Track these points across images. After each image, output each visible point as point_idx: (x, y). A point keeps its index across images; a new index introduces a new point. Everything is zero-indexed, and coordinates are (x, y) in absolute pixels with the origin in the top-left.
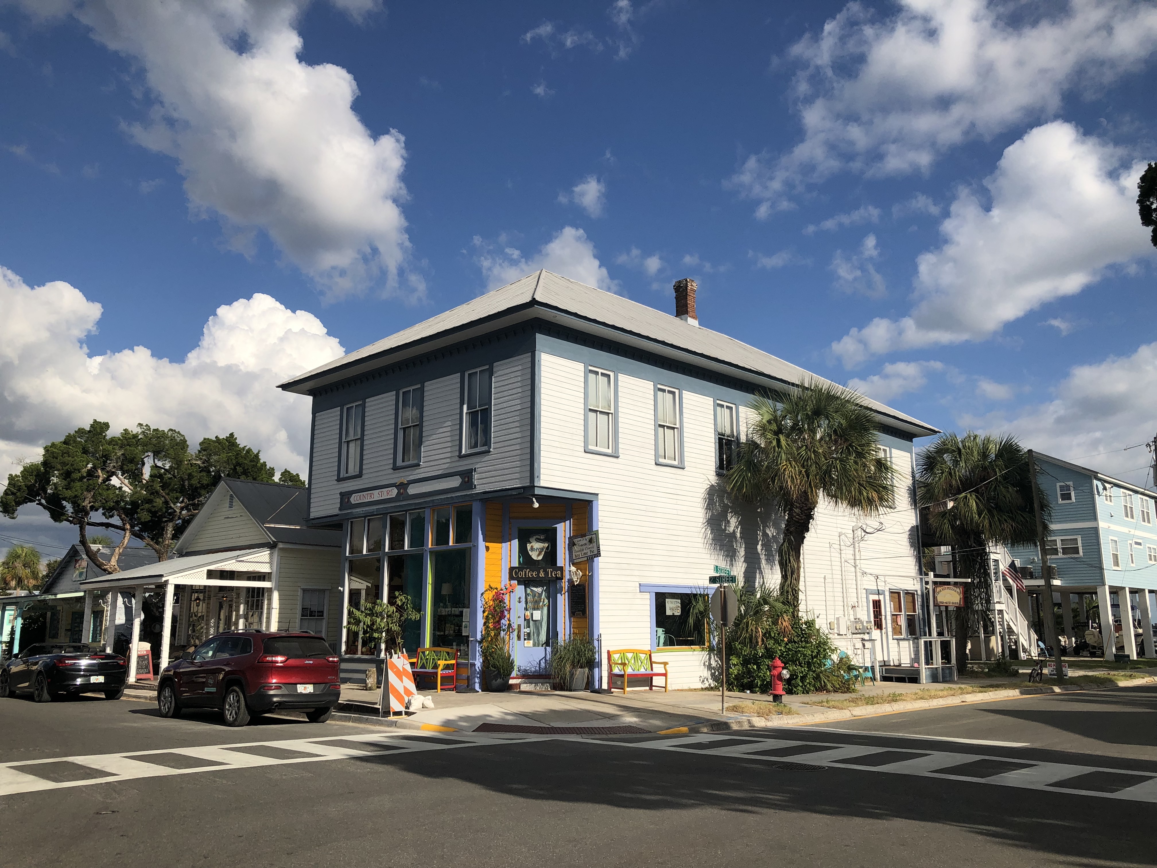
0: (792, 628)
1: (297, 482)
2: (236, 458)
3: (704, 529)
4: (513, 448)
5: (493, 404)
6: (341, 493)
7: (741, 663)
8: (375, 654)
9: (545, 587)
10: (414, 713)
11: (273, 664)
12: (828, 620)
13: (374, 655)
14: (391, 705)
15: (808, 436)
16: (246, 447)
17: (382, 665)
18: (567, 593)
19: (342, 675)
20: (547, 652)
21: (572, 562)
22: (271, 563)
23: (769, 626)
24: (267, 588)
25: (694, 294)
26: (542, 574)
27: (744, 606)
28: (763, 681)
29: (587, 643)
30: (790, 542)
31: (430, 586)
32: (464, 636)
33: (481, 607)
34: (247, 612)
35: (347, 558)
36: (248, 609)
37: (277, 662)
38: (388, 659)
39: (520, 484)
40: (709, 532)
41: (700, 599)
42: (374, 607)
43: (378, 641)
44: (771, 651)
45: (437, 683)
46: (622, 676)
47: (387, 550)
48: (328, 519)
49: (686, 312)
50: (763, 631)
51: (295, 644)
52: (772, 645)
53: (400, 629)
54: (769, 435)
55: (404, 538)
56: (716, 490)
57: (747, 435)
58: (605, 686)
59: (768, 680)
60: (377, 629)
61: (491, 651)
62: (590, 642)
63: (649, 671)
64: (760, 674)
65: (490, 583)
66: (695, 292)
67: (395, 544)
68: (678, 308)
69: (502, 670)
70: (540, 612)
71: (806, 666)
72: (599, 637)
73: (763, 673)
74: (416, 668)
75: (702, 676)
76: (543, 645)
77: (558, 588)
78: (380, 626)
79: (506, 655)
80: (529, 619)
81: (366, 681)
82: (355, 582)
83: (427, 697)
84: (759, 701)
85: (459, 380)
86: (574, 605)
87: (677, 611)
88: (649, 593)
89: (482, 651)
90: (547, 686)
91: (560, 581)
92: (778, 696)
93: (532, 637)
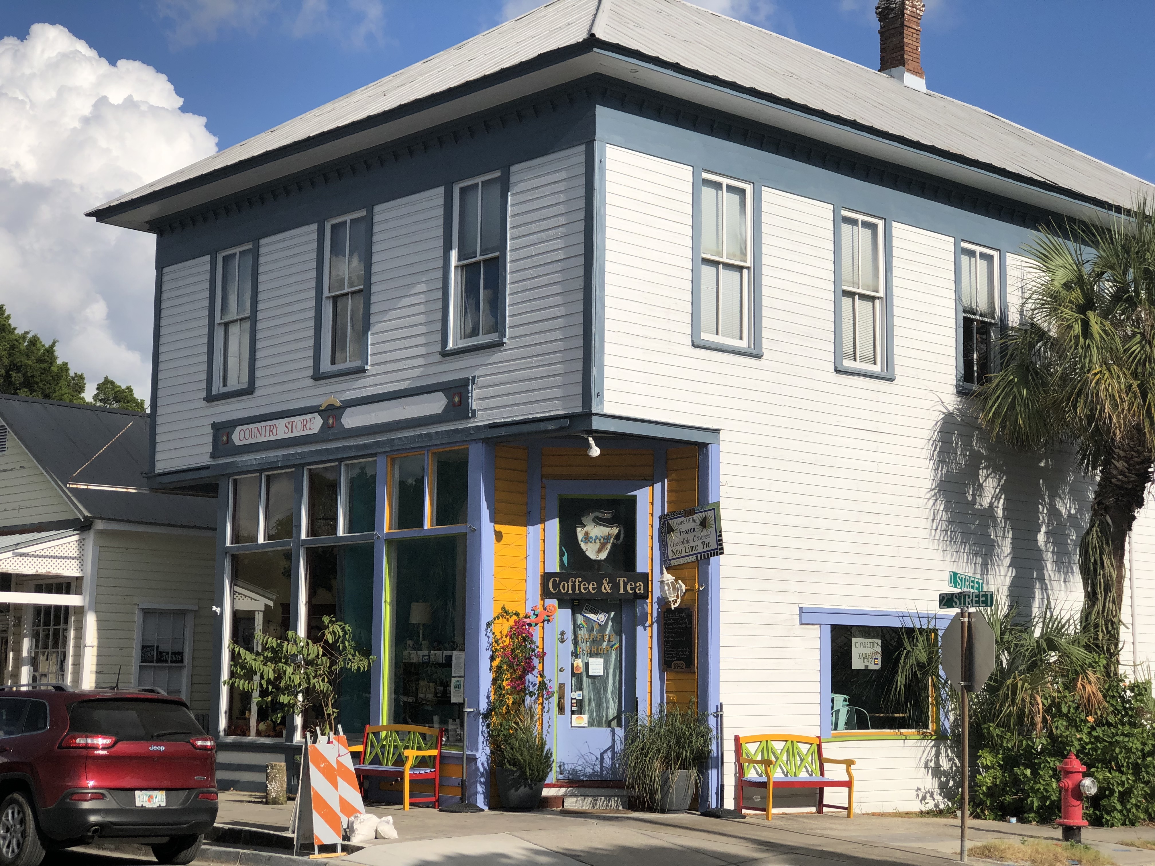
0: (1105, 696)
1: (128, 402)
2: (10, 355)
3: (931, 502)
4: (550, 336)
5: (508, 248)
6: (214, 425)
7: (999, 765)
8: (285, 735)
9: (613, 613)
10: (359, 848)
11: (90, 751)
13: (282, 736)
14: (315, 832)
15: (1146, 314)
16: (28, 333)
17: (297, 757)
18: (655, 626)
19: (220, 775)
20: (617, 737)
21: (667, 565)
22: (81, 558)
23: (1059, 692)
24: (75, 607)
25: (918, 24)
26: (606, 588)
27: (1009, 652)
28: (1043, 799)
29: (696, 721)
30: (1104, 528)
31: (388, 607)
32: (455, 704)
33: (487, 649)
34: (36, 654)
35: (226, 551)
36: (37, 646)
37: (96, 748)
38: (309, 744)
39: (563, 409)
40: (942, 507)
41: (920, 639)
42: (280, 645)
43: (289, 711)
44: (1061, 742)
45: (402, 791)
46: (763, 785)
47: (303, 536)
48: (191, 475)
49: (901, 62)
50: (1045, 702)
51: (131, 715)
52: (1063, 729)
53: (331, 688)
54: (1067, 313)
55: (336, 514)
56: (957, 424)
57: (1021, 315)
58: (729, 804)
59: (1054, 798)
60: (288, 687)
61: (506, 733)
62: (702, 718)
63: (816, 777)
64: (1038, 786)
65: (504, 603)
66: (920, 19)
67: (318, 524)
68: (884, 54)
69: (527, 769)
70: (601, 660)
71: (1131, 771)
72: (719, 710)
73: (1043, 785)
74: (363, 764)
75: (922, 787)
76: (609, 724)
77: (638, 614)
78: (293, 681)
79: (535, 742)
80: (581, 674)
81: (267, 786)
82: (243, 597)
83: (383, 819)
84: (1035, 837)
85: (441, 201)
86: (669, 648)
87: (873, 662)
88: (818, 627)
89: (488, 732)
90: (616, 803)
91: (642, 601)
92: (1074, 829)
93: (587, 708)
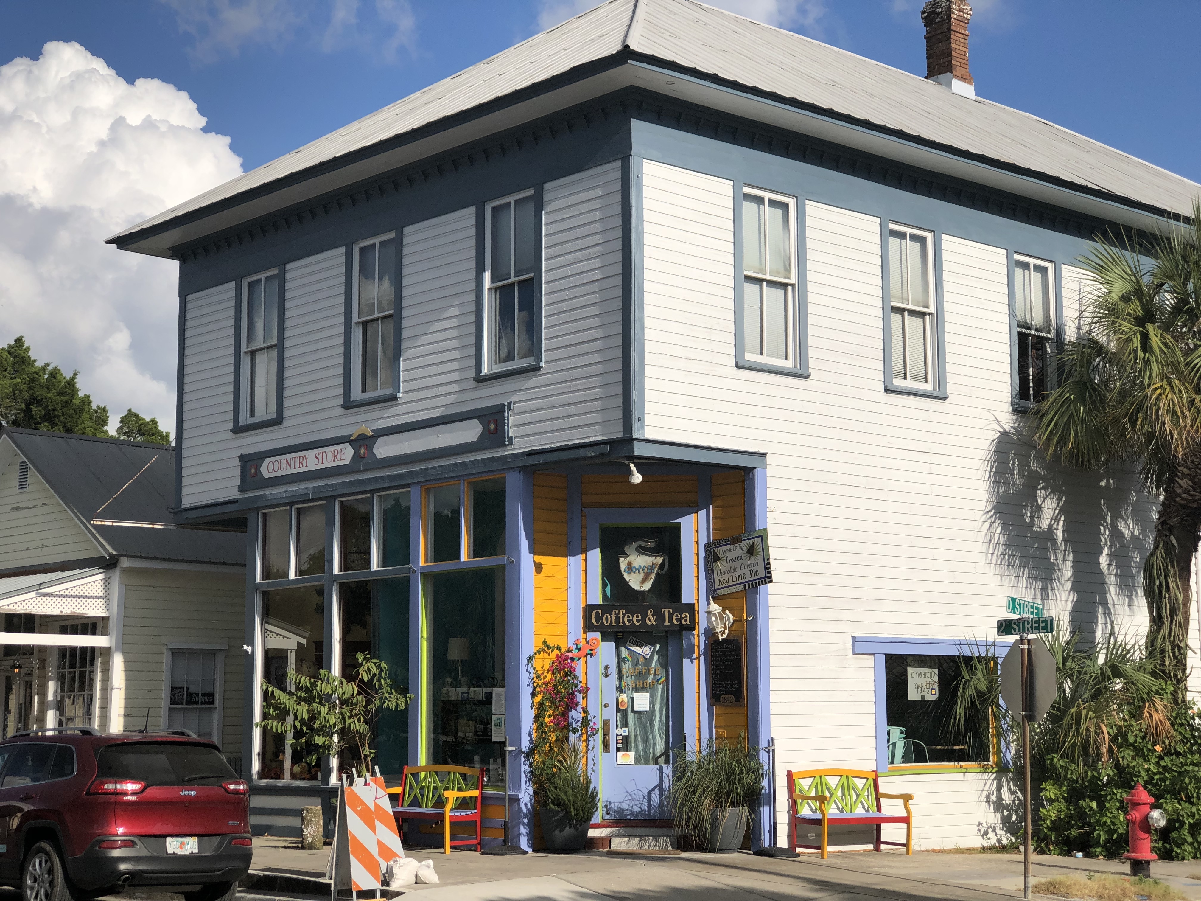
0: (1172, 725)
1: (153, 435)
2: (30, 388)
3: (987, 525)
4: (587, 359)
5: (543, 269)
6: (242, 458)
7: (1064, 798)
8: (320, 778)
9: (658, 646)
10: (398, 894)
11: (119, 797)
13: (317, 779)
14: (354, 877)
16: (48, 365)
17: (334, 800)
18: (702, 658)
19: (254, 820)
20: (664, 775)
21: (714, 594)
22: (106, 597)
23: (1125, 720)
24: (101, 648)
25: (965, 29)
26: (651, 619)
27: (1072, 680)
28: (1111, 832)
29: (746, 756)
30: (1169, 549)
31: (425, 644)
32: (496, 742)
33: (528, 685)
34: (62, 697)
35: (257, 587)
36: (62, 689)
37: (126, 794)
38: (345, 786)
39: (602, 435)
40: (999, 530)
41: (979, 667)
42: (314, 685)
43: (324, 752)
44: (1128, 773)
45: (442, 835)
46: (818, 822)
47: (336, 571)
48: (218, 510)
49: (949, 68)
50: (1111, 731)
51: (160, 759)
52: (1130, 759)
53: (367, 728)
54: (1126, 326)
55: (369, 547)
56: (1013, 443)
57: (1079, 328)
58: (783, 842)
59: (1121, 831)
60: (322, 728)
61: (549, 772)
62: (752, 753)
63: (873, 813)
64: (1105, 819)
65: (545, 637)
66: (967, 23)
67: (351, 558)
68: (931, 60)
69: (572, 810)
70: (647, 695)
72: (771, 744)
73: (1110, 818)
74: (402, 806)
75: (984, 823)
76: (656, 761)
77: (684, 646)
78: (328, 721)
79: (580, 780)
81: (302, 831)
82: (275, 635)
83: (423, 863)
84: (1102, 872)
85: (473, 221)
86: (717, 681)
87: (930, 692)
88: (872, 656)
89: (531, 771)
90: (664, 842)
91: (688, 632)
92: (1142, 863)
93: (633, 745)
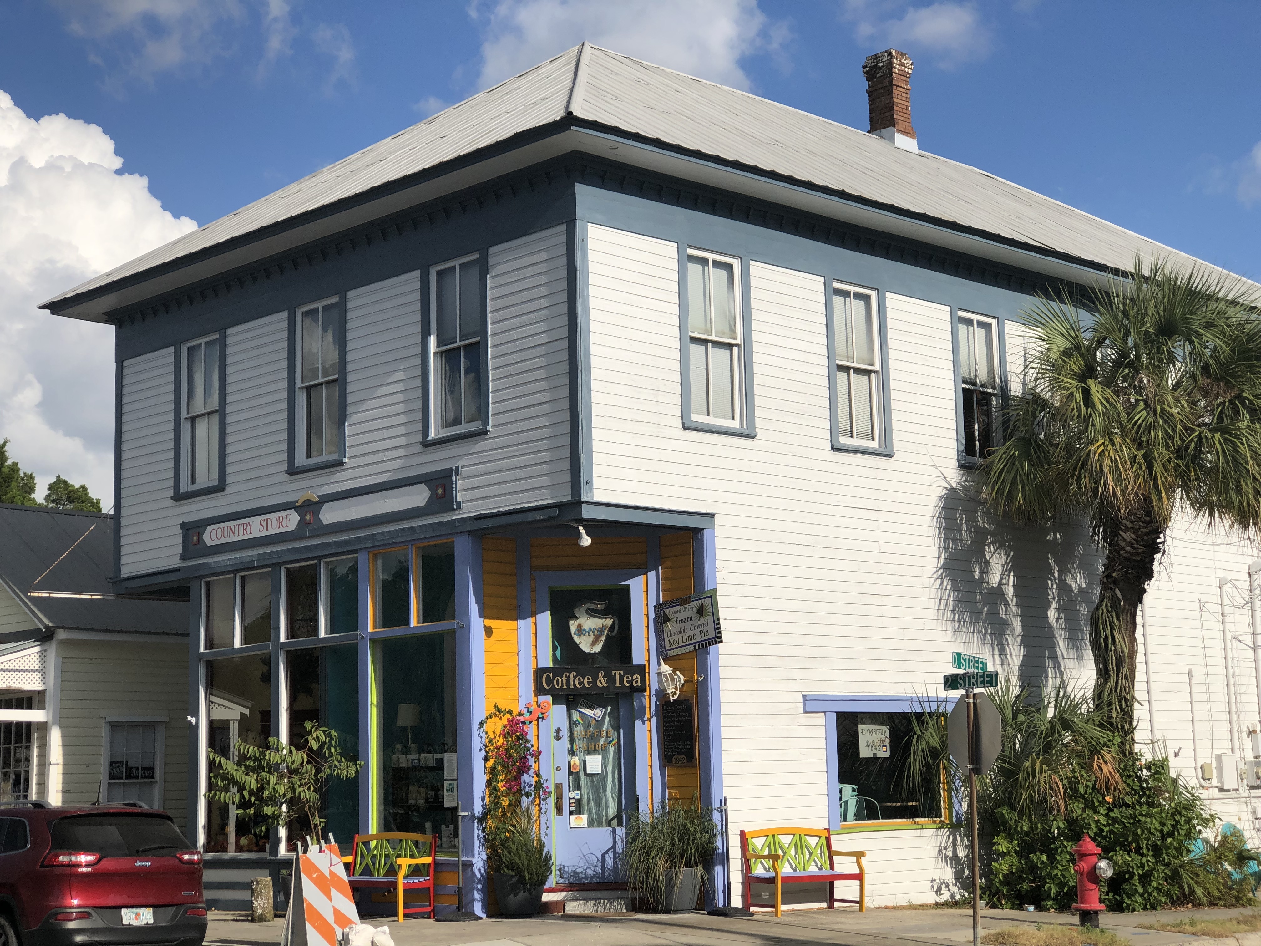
0: (1121, 776)
1: (83, 502)
3: (939, 581)
4: (534, 423)
5: (489, 333)
6: (183, 525)
7: (1015, 852)
8: (268, 849)
9: (609, 708)
11: (74, 869)
12: (1198, 760)
13: (266, 851)
15: (1149, 381)
17: (285, 870)
18: (654, 720)
19: (207, 893)
20: (618, 837)
21: (664, 655)
22: (43, 671)
23: (1074, 772)
24: (37, 723)
25: (907, 83)
26: (602, 682)
27: (1022, 734)
28: (1061, 885)
29: (699, 816)
30: (1114, 602)
31: (375, 710)
32: (448, 809)
33: (480, 750)
35: (200, 657)
37: (80, 866)
38: (297, 856)
39: (552, 498)
40: (949, 587)
41: (930, 723)
42: (263, 754)
43: (273, 823)
44: (1078, 825)
45: (396, 903)
46: (771, 881)
47: (283, 639)
48: (159, 579)
49: (891, 123)
51: (111, 830)
52: (1080, 812)
53: (317, 797)
54: (1070, 382)
55: (317, 615)
56: (960, 499)
57: (1024, 384)
58: (737, 902)
59: (1072, 883)
60: (271, 798)
61: (503, 836)
62: (705, 813)
63: (826, 871)
64: (1055, 872)
65: (496, 701)
66: (909, 78)
67: (298, 626)
68: (873, 115)
69: (526, 873)
70: (600, 757)
71: (1152, 853)
72: (723, 804)
73: (1061, 871)
74: (353, 875)
75: (937, 878)
76: (609, 824)
77: (636, 707)
78: (277, 791)
79: (533, 844)
80: (579, 772)
81: (252, 902)
82: (217, 706)
83: (379, 929)
84: (1050, 924)
85: (418, 285)
86: (669, 742)
87: (881, 749)
88: (823, 714)
89: (484, 836)
90: (620, 906)
91: (640, 694)
92: (1091, 914)
93: (586, 808)
